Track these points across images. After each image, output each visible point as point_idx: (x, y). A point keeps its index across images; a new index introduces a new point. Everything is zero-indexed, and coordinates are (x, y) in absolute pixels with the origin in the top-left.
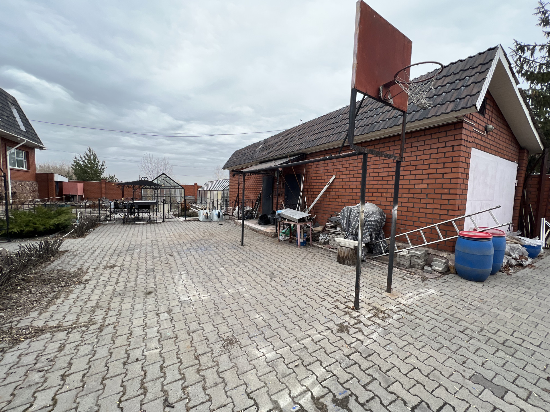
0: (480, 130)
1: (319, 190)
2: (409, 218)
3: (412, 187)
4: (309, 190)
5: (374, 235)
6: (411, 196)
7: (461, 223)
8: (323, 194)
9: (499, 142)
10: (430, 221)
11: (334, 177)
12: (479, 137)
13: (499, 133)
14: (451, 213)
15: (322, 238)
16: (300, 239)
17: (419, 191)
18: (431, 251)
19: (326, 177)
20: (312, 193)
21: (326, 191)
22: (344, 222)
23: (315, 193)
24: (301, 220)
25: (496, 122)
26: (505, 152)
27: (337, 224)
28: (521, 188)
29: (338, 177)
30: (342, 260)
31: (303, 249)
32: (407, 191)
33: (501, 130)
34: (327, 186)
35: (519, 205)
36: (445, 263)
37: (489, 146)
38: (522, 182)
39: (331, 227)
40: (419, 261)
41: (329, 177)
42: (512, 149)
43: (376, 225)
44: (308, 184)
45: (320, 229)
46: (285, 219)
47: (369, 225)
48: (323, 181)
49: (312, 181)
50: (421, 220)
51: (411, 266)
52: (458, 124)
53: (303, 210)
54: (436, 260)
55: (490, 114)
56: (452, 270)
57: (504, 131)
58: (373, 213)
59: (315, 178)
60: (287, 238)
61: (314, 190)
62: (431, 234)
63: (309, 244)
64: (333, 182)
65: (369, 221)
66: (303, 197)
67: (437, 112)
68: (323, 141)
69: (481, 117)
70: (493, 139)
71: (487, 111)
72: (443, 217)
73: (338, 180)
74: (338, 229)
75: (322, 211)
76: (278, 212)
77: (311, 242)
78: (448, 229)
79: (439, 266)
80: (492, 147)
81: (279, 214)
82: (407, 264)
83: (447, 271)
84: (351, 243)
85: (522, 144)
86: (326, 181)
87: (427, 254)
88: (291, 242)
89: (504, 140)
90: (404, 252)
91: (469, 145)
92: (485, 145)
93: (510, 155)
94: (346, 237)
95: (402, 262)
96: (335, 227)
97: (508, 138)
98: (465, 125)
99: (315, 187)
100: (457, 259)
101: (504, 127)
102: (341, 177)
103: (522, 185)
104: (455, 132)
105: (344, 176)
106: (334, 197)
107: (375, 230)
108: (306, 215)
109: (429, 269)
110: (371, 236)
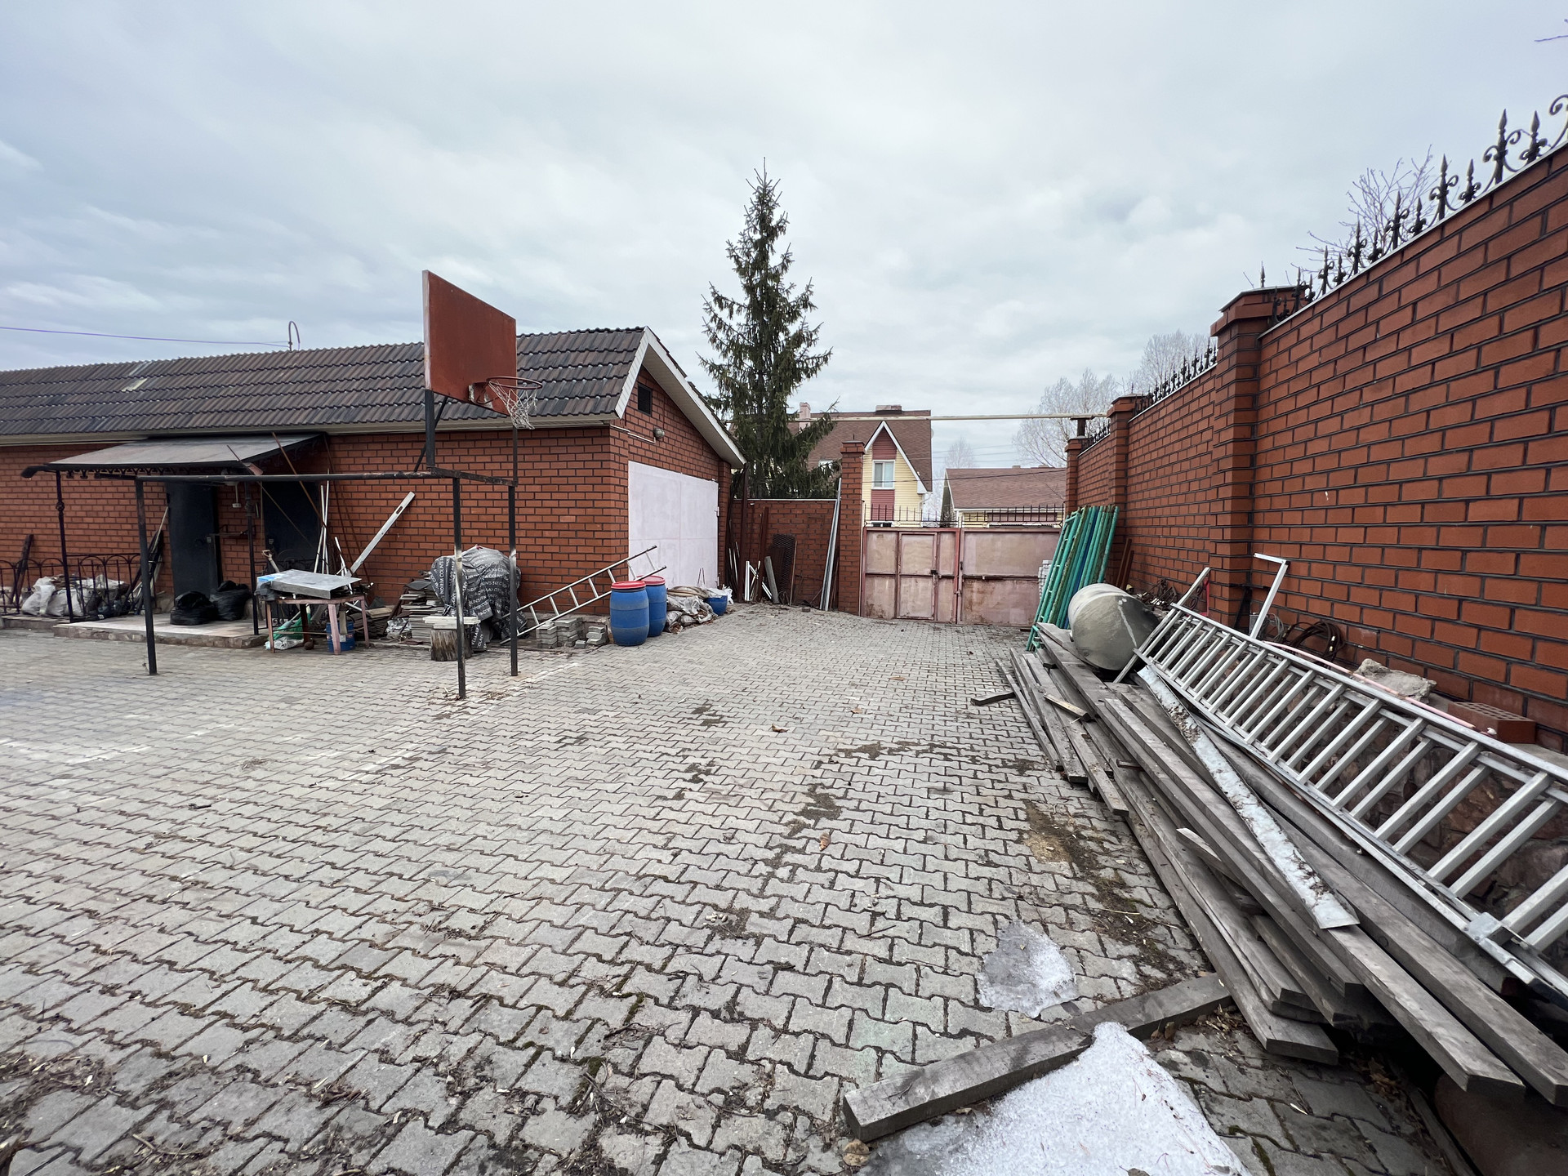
0: (645, 436)
1: (377, 524)
2: (555, 572)
3: (555, 519)
4: (347, 523)
5: (498, 605)
6: (555, 534)
7: (622, 572)
8: (388, 534)
9: (681, 451)
10: (582, 572)
11: (411, 496)
12: (646, 446)
13: (680, 439)
14: (606, 558)
15: (393, 628)
16: (337, 634)
17: (566, 526)
18: (586, 618)
19: (391, 496)
20: (357, 531)
21: (395, 526)
22: (439, 587)
23: (365, 531)
24: (337, 593)
25: (673, 423)
26: (693, 467)
27: (426, 595)
28: (724, 519)
29: (420, 496)
30: (439, 654)
31: (349, 656)
32: (548, 526)
33: (682, 433)
34: (394, 516)
35: (723, 544)
36: (602, 631)
37: (663, 458)
38: (725, 510)
39: (415, 602)
40: (568, 634)
41: (398, 496)
42: (704, 460)
43: (501, 587)
44: (343, 510)
45: (386, 610)
46: (289, 595)
47: (488, 587)
48: (384, 503)
49: (355, 503)
50: (573, 572)
51: (559, 644)
52: (603, 430)
53: (335, 569)
54: (592, 630)
55: (660, 411)
56: (612, 639)
57: (688, 436)
58: (492, 567)
59: (362, 496)
60: (295, 642)
61: (362, 524)
62: (584, 592)
63: (365, 647)
64: (409, 506)
65: (486, 580)
66: (330, 542)
67: (574, 410)
68: (376, 414)
69: (646, 417)
70: (669, 447)
71: (654, 408)
72: (598, 565)
73: (420, 503)
74: (430, 603)
75: (387, 573)
76: (261, 580)
77: (367, 640)
78: (603, 582)
79: (594, 636)
80: (670, 460)
81: (268, 586)
82: (552, 641)
83: (606, 641)
84: (450, 622)
85: (721, 455)
86: (392, 503)
87: (581, 623)
88: (310, 648)
89: (689, 448)
90: (547, 625)
91: (623, 460)
92: (656, 456)
93: (703, 470)
94: (447, 613)
95: (544, 641)
96: (422, 601)
97: (696, 445)
98: (612, 433)
99: (363, 517)
100: (612, 625)
101: (686, 429)
102: (427, 496)
103: (725, 514)
104: (602, 441)
105: (435, 496)
106: (415, 539)
107: (500, 596)
108: (345, 580)
109: (583, 642)
110: (493, 607)
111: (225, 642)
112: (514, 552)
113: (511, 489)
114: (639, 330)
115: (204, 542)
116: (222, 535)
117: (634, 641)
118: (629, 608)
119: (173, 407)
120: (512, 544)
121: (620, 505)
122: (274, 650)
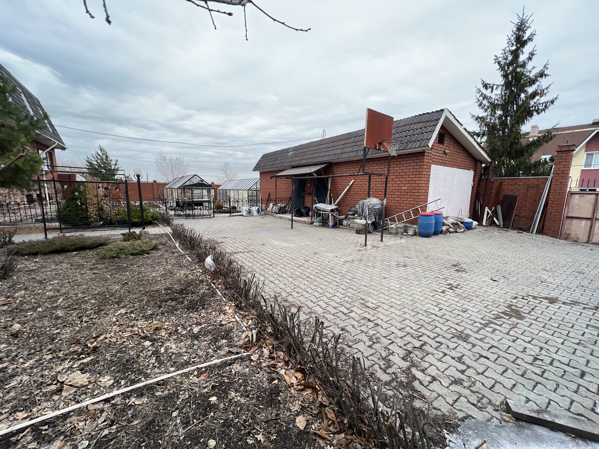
0: (440, 154)
1: (342, 190)
2: (398, 207)
3: (400, 188)
4: (335, 190)
5: (377, 218)
6: (399, 193)
7: (424, 208)
8: (345, 193)
9: (456, 159)
10: (408, 208)
11: (353, 181)
12: (440, 158)
13: (456, 153)
14: (418, 203)
15: (345, 222)
16: (331, 223)
17: (403, 191)
18: (408, 225)
19: (347, 181)
20: (337, 192)
21: (347, 191)
22: (360, 211)
23: (339, 192)
24: (332, 211)
25: (454, 147)
26: (461, 165)
27: (356, 212)
28: (476, 188)
29: (355, 181)
30: (358, 232)
31: (333, 229)
32: (397, 191)
33: (458, 151)
34: (348, 187)
35: (474, 199)
36: (414, 230)
37: (447, 162)
38: (476, 183)
39: (351, 215)
40: (401, 230)
41: (349, 181)
42: (468, 161)
43: (379, 212)
44: (334, 186)
45: (343, 217)
46: (320, 210)
47: (374, 211)
48: (345, 183)
49: (337, 183)
50: (404, 208)
51: (397, 233)
52: (422, 153)
53: (330, 204)
54: (410, 230)
55: (448, 142)
56: (417, 234)
57: (461, 151)
58: (377, 204)
59: (339, 181)
60: (320, 224)
61: (338, 190)
62: (408, 215)
63: (337, 227)
64: (352, 184)
65: (374, 209)
66: (330, 195)
67: (411, 147)
68: (345, 156)
69: (441, 146)
70: (451, 157)
71: (445, 141)
72: (415, 205)
73: (355, 183)
74: (356, 215)
75: (344, 205)
76: (314, 206)
77: (338, 225)
78: (416, 212)
79: (411, 232)
80: (450, 163)
81: (316, 207)
82: (395, 232)
83: (415, 234)
84: (363, 222)
85: (477, 158)
86: (347, 183)
87: (406, 227)
88: (324, 226)
89: (460, 157)
90: (393, 226)
91: (429, 164)
92: (444, 162)
93: (466, 166)
94: (361, 219)
95: (392, 232)
96: (354, 215)
97: (464, 155)
98: (426, 154)
99: (339, 188)
100: (419, 228)
101: (460, 148)
102: (358, 181)
103: (476, 185)
104: (422, 157)
105: (360, 181)
106: (353, 195)
107: (378, 215)
108: (333, 207)
109: (406, 234)
110: (375, 218)
111: (305, 222)
112: (385, 200)
113: (387, 178)
114: (442, 110)
115: (301, 195)
116: (305, 193)
117: (427, 236)
118: (426, 223)
119: (297, 159)
120: (385, 197)
121: (426, 182)
122: (316, 226)
